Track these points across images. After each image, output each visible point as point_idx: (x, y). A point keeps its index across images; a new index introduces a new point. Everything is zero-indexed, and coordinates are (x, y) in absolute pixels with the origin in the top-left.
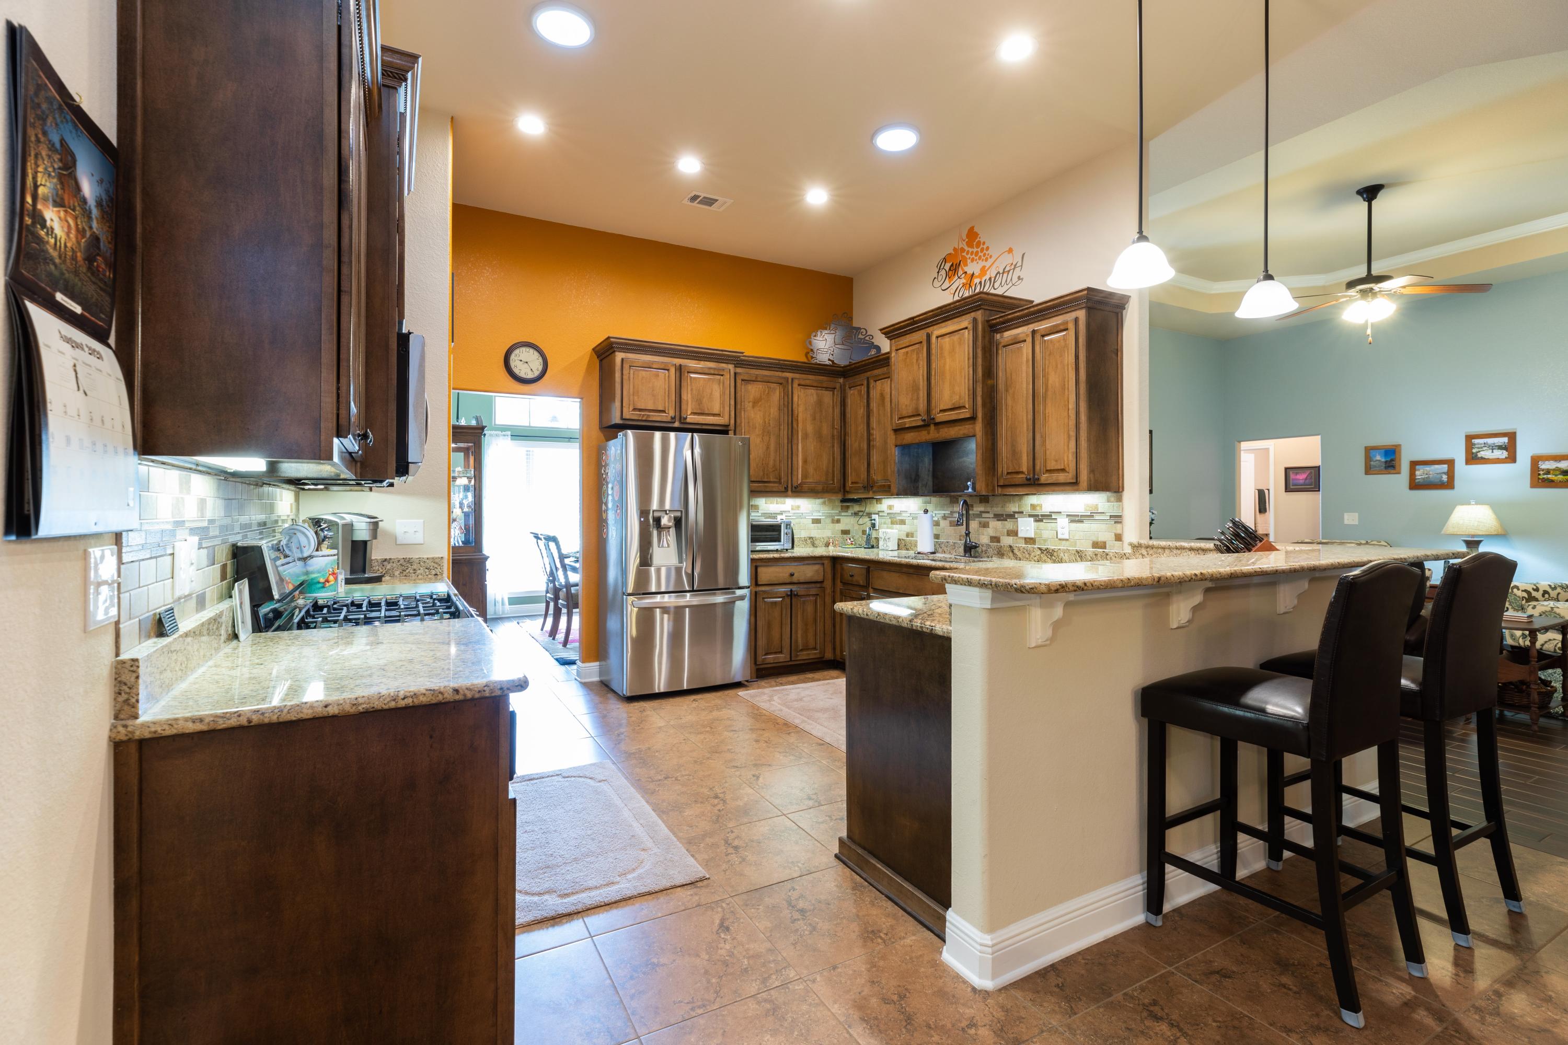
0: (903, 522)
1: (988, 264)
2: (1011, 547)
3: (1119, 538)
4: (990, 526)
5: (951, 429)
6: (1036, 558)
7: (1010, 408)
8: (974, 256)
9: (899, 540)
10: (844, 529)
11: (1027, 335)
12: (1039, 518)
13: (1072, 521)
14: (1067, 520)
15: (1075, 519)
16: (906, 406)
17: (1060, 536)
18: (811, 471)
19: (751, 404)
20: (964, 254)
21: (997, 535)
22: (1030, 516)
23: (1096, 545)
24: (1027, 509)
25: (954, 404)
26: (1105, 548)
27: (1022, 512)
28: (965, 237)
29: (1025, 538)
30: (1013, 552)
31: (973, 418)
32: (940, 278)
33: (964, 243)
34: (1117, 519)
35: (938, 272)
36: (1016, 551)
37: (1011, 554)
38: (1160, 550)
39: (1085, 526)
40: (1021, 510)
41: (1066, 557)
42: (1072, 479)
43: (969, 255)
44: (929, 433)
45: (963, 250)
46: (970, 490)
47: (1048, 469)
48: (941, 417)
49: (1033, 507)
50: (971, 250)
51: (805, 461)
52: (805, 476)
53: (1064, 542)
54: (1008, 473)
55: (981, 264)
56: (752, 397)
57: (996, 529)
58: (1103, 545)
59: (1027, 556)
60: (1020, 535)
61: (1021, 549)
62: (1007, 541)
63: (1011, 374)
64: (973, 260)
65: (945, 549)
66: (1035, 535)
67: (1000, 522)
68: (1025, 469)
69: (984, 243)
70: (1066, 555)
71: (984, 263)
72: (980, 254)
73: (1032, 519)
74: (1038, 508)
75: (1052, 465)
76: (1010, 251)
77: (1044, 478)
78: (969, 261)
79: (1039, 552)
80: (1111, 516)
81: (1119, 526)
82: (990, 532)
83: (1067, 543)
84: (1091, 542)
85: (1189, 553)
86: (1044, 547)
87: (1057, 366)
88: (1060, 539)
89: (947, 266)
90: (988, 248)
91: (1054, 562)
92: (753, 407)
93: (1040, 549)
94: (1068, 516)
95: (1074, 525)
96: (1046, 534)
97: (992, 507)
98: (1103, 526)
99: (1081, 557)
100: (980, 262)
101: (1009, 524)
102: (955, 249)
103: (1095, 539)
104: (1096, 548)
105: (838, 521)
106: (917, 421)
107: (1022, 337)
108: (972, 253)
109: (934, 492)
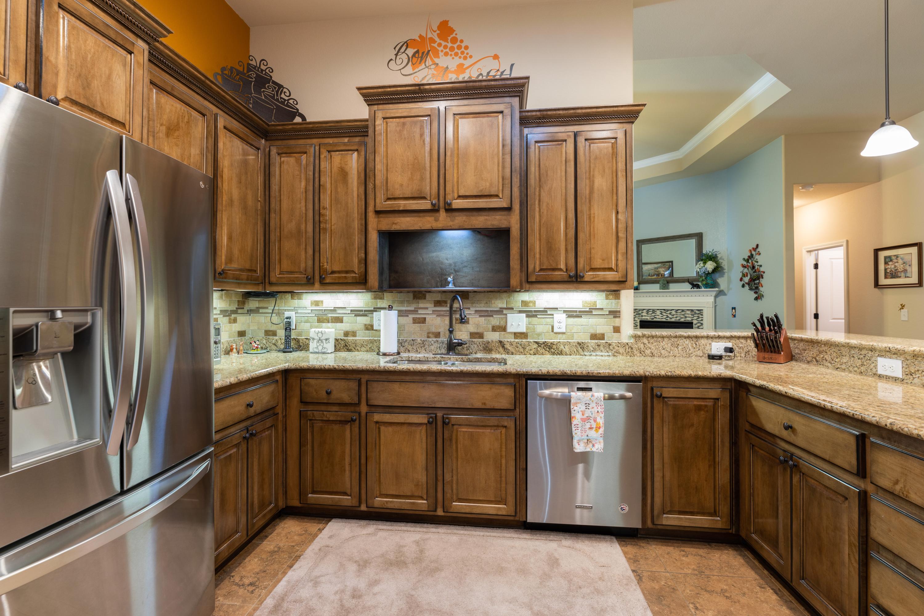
0: (339, 320)
1: (467, 63)
2: (501, 342)
3: (617, 330)
4: (470, 322)
5: (473, 218)
6: (532, 352)
7: (545, 204)
8: (448, 50)
9: (336, 340)
10: (240, 330)
11: (569, 136)
12: (531, 314)
13: (569, 317)
14: (564, 315)
15: (571, 314)
16: (402, 185)
17: (556, 330)
18: (236, 252)
19: (164, 128)
20: (435, 45)
21: (480, 330)
22: (520, 312)
23: (594, 337)
24: (518, 305)
25: (481, 191)
26: (603, 339)
27: (513, 309)
28: (435, 28)
29: (515, 333)
30: (503, 347)
31: (509, 209)
32: (399, 61)
33: (435, 34)
34: (615, 314)
35: (396, 55)
36: (507, 346)
37: (501, 349)
38: (660, 339)
39: (584, 320)
40: (510, 306)
41: (567, 349)
42: (622, 277)
43: (441, 48)
44: (436, 220)
45: (432, 40)
46: (450, 285)
47: (593, 267)
48: (458, 204)
49: (525, 303)
50: (444, 43)
51: (230, 238)
52: (230, 260)
53: (560, 335)
54: (541, 270)
55: (458, 61)
56: (165, 117)
57: (478, 326)
58: (602, 337)
59: (522, 350)
60: (510, 329)
61: (514, 344)
62: (492, 337)
63: (547, 172)
64: (446, 54)
65: (410, 348)
66: (527, 329)
67: (483, 318)
68: (562, 266)
69: (462, 41)
70: (566, 347)
71: (462, 61)
72: (456, 50)
73: (524, 315)
74: (531, 304)
75: (597, 263)
76: (496, 57)
77: (589, 276)
78: (441, 54)
79: (536, 346)
80: (610, 312)
81: (617, 319)
82: (471, 327)
83: (564, 336)
84: (589, 334)
85: (685, 340)
86: (541, 340)
87: (604, 171)
88: (556, 333)
89: (410, 51)
90: (466, 48)
91: (553, 354)
92: (168, 135)
93: (536, 343)
94: (565, 311)
95: (571, 320)
96: (539, 329)
97: (472, 303)
98: (602, 320)
99: (583, 348)
100: (457, 58)
101: (495, 320)
102: (421, 36)
103: (593, 331)
104: (594, 339)
105: (235, 321)
106: (425, 205)
107: (561, 136)
108: (445, 47)
109: (390, 287)
